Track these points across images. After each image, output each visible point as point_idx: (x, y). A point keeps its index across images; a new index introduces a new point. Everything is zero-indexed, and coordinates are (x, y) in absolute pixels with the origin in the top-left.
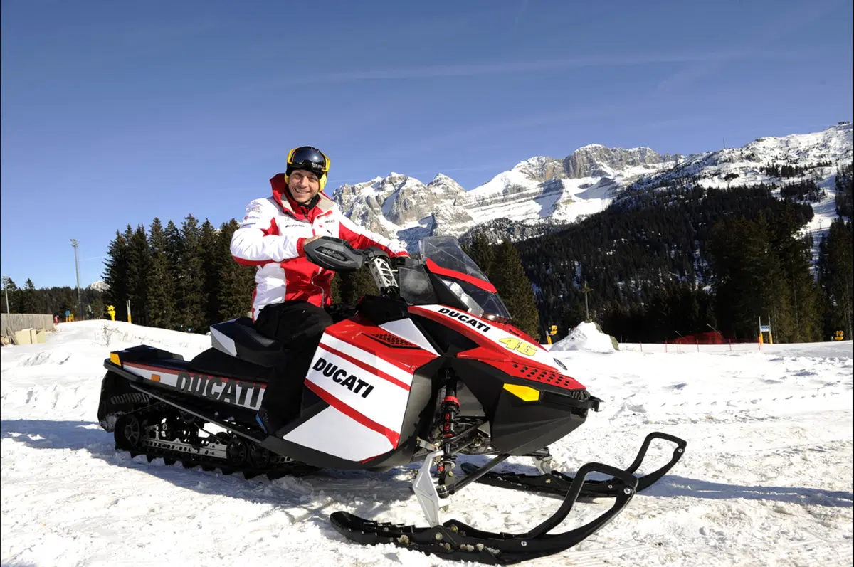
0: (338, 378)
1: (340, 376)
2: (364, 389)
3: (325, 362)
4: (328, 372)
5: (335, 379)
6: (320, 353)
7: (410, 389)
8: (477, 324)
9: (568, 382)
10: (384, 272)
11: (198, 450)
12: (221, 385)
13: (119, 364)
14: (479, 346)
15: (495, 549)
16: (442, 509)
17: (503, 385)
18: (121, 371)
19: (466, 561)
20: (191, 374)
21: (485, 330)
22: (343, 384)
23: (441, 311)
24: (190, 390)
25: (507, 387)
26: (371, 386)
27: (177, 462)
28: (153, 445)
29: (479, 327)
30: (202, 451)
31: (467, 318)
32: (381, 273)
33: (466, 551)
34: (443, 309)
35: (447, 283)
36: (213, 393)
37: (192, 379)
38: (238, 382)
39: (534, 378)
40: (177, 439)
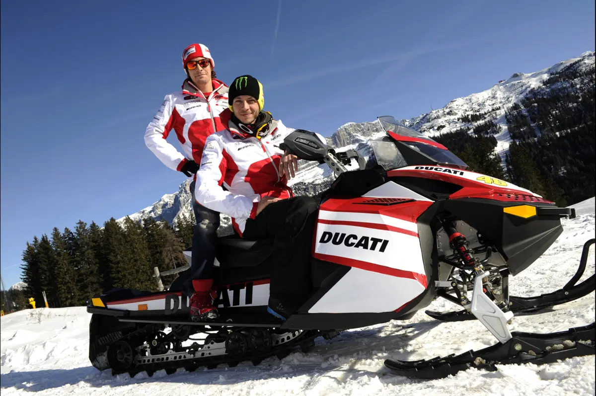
0: (350, 243)
1: (352, 240)
2: (379, 245)
3: (330, 234)
4: (337, 241)
5: (347, 244)
6: (321, 228)
7: (418, 235)
8: (452, 172)
11: (194, 354)
13: (103, 306)
14: (463, 187)
15: (587, 340)
17: (503, 210)
18: (106, 311)
21: (461, 174)
22: (357, 246)
23: (417, 168)
24: (180, 307)
25: (507, 210)
26: (385, 241)
28: (146, 362)
29: (455, 173)
30: (198, 354)
33: (556, 351)
37: (180, 297)
38: (228, 287)
40: (169, 351)
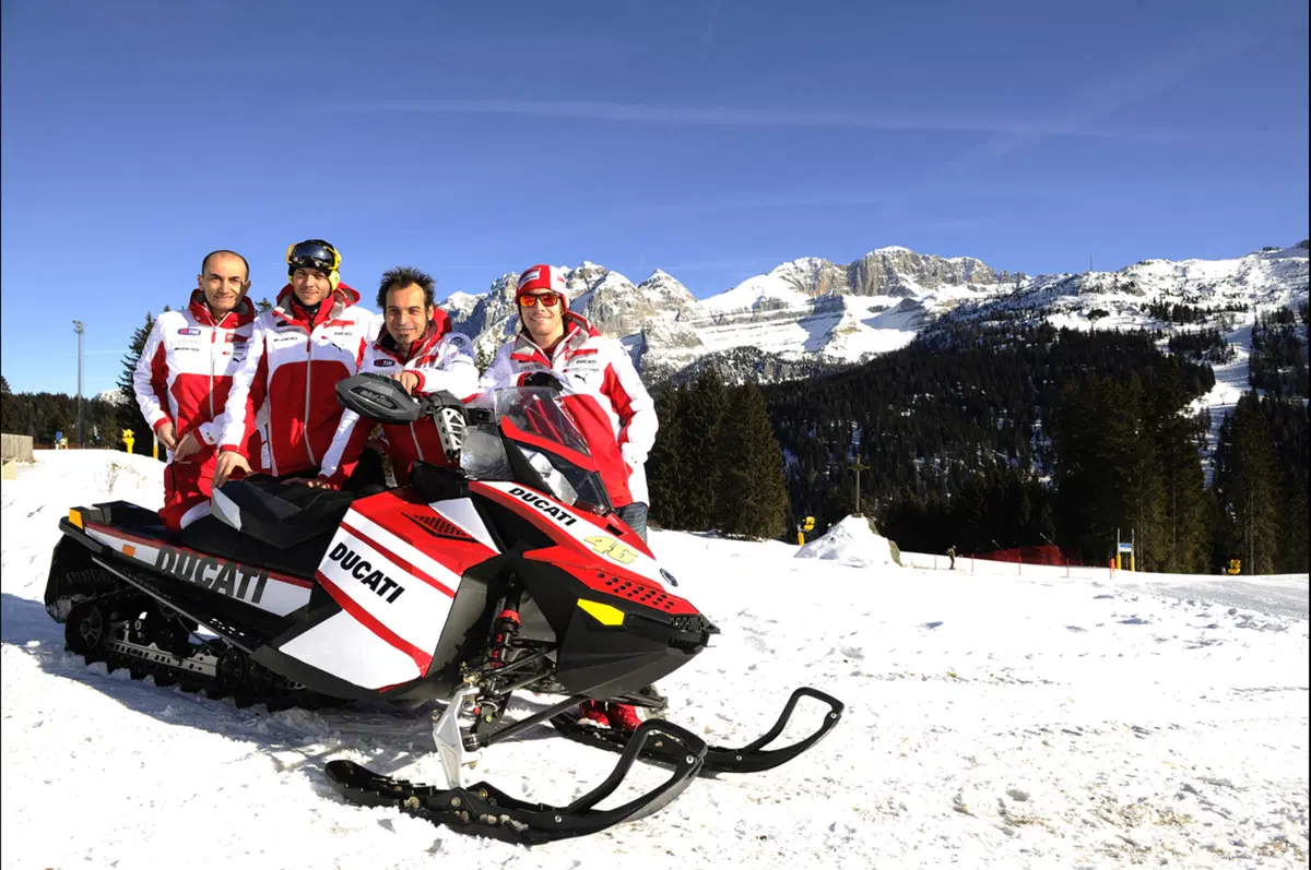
0: (359, 573)
1: (362, 571)
2: (391, 590)
3: (345, 549)
4: (347, 564)
5: (356, 574)
6: (341, 536)
7: (455, 596)
8: (559, 514)
9: (672, 604)
10: (455, 428)
11: (181, 662)
12: (215, 569)
13: (81, 525)
14: (556, 544)
15: (523, 823)
16: (467, 766)
17: (577, 601)
18: (82, 535)
19: (483, 837)
20: (176, 549)
21: (568, 524)
22: (364, 582)
23: (512, 492)
24: (174, 571)
25: (584, 604)
26: (400, 588)
27: (148, 677)
28: (119, 650)
29: (560, 518)
30: (186, 664)
31: (547, 504)
32: (450, 429)
33: (485, 822)
34: (517, 489)
35: (526, 453)
36: (204, 579)
37: (178, 556)
38: (238, 565)
39: (622, 594)
40: (153, 644)
